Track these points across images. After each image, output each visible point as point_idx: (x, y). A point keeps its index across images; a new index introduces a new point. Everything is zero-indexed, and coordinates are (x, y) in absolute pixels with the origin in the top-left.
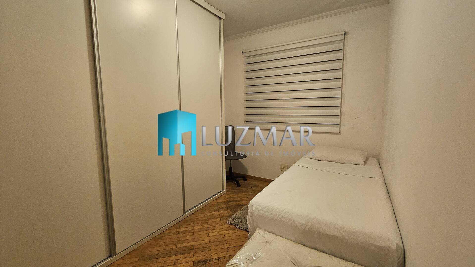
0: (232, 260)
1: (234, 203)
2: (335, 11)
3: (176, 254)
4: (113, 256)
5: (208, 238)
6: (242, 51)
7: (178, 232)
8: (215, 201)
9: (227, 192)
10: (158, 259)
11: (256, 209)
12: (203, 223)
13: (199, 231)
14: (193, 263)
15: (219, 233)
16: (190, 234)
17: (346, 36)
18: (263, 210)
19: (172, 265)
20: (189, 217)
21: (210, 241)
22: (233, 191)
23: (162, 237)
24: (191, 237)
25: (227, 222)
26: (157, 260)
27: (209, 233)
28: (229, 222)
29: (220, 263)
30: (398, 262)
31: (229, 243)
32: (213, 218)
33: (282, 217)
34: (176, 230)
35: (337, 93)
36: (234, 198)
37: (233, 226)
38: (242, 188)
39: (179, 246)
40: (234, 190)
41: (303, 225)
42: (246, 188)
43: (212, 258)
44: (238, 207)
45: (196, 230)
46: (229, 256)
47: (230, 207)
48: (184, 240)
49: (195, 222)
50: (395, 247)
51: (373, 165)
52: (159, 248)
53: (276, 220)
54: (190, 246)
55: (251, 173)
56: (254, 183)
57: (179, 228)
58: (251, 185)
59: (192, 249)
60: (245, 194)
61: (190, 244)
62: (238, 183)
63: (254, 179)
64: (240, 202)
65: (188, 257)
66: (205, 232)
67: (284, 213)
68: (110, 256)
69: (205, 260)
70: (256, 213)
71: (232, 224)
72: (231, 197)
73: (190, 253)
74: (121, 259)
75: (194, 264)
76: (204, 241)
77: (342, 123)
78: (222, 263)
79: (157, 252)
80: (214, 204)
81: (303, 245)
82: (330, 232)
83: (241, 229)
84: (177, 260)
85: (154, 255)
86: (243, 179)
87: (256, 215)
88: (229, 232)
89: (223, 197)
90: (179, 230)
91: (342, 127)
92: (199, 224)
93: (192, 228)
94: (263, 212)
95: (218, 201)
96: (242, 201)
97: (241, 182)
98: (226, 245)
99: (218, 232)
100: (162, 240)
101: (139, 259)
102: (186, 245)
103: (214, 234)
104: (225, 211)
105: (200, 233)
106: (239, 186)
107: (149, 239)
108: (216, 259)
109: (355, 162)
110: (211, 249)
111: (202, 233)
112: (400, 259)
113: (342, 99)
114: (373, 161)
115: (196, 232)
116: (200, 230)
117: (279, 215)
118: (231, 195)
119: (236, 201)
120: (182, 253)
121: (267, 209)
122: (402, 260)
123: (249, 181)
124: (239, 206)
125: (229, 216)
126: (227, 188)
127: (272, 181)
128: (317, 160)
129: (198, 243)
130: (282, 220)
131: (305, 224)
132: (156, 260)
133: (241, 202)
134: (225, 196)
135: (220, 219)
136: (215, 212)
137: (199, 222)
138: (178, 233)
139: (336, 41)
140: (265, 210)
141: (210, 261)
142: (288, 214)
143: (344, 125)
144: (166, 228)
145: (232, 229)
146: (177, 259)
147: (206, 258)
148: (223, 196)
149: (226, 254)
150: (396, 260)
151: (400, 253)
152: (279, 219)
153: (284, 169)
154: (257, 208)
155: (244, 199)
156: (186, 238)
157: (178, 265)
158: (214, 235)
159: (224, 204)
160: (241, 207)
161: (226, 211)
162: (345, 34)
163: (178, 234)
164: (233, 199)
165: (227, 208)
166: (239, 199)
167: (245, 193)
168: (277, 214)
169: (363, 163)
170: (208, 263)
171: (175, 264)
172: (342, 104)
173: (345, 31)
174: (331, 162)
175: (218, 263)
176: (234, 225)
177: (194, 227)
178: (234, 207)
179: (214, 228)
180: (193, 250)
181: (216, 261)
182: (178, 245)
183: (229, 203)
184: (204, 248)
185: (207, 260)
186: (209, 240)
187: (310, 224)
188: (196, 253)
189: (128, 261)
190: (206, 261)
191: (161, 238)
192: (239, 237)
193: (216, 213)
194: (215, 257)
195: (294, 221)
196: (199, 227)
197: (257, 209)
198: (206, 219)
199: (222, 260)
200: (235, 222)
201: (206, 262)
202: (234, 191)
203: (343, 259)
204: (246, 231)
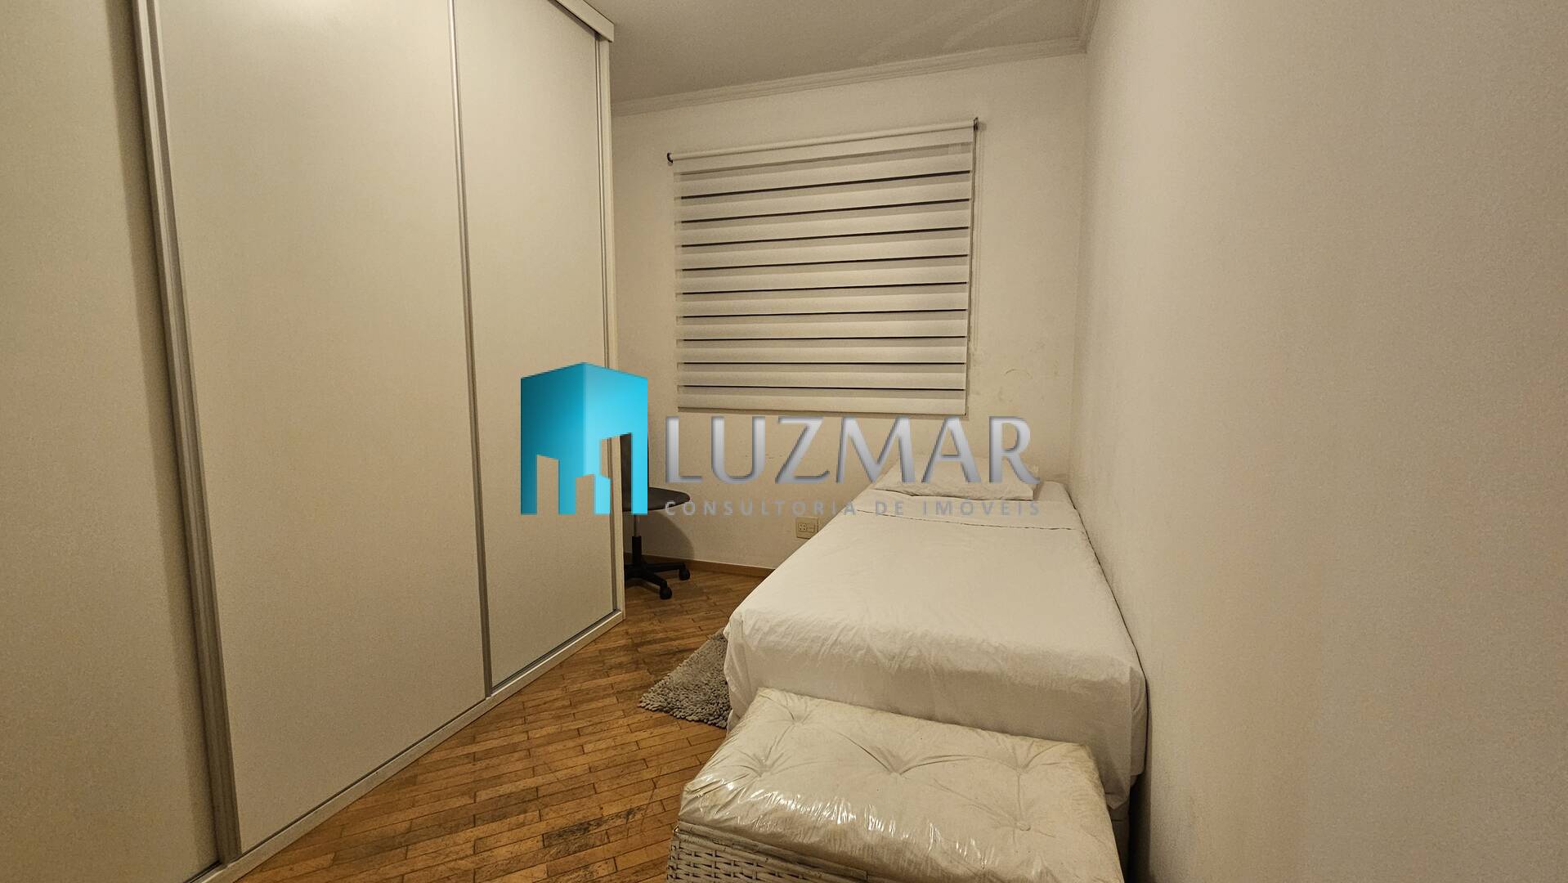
0: (701, 776)
1: (657, 647)
2: (947, 56)
3: (474, 822)
4: (229, 862)
5: (582, 760)
6: (668, 155)
7: (472, 756)
8: (592, 648)
9: (629, 618)
10: (410, 847)
11: (755, 630)
12: (559, 717)
13: (549, 744)
14: (540, 838)
15: (619, 740)
16: (516, 755)
17: (978, 133)
18: (776, 632)
19: (467, 856)
20: (508, 702)
21: (590, 768)
22: (649, 610)
23: (416, 776)
24: (520, 766)
25: (643, 705)
26: (407, 852)
27: (586, 743)
28: (647, 705)
29: (634, 824)
30: (1134, 717)
31: (654, 763)
32: (592, 700)
33: (835, 643)
34: (460, 751)
35: (959, 298)
36: (653, 631)
37: (663, 714)
38: (676, 600)
39: (483, 796)
40: (650, 608)
41: (894, 657)
42: (689, 600)
43: (605, 814)
44: (671, 658)
45: (539, 742)
46: (661, 800)
47: (646, 660)
48: (499, 777)
49: (530, 718)
50: (1126, 679)
51: (1054, 503)
52: (412, 813)
53: (817, 654)
54: (523, 790)
55: (701, 554)
56: (714, 583)
57: (473, 740)
58: (705, 591)
59: (531, 799)
60: (688, 617)
61: (521, 785)
62: (663, 585)
63: (714, 572)
64: (675, 643)
65: (523, 824)
66: (571, 744)
67: (841, 631)
68: (217, 863)
69: (581, 824)
70: (756, 643)
71: (660, 710)
72: (645, 630)
73: (525, 812)
74: (262, 867)
75: (545, 841)
76: (569, 770)
77: (972, 386)
78: (642, 824)
79: (406, 825)
80: (590, 655)
81: (896, 713)
82: (968, 664)
83: (690, 718)
84: (481, 839)
85: (394, 837)
86: (678, 573)
87: (753, 649)
88: (652, 733)
89: (616, 632)
90: (474, 748)
91: (972, 397)
92: (546, 722)
93: (523, 737)
94: (777, 636)
95: (601, 646)
96: (683, 638)
97: (673, 582)
98: (647, 770)
99: (614, 738)
100: (416, 787)
101: (334, 860)
102: (508, 791)
103: (602, 745)
104: (631, 674)
105: (551, 748)
106: (666, 594)
107: (362, 789)
108: (618, 816)
109: (1010, 492)
110: (598, 790)
111: (559, 746)
112: (1138, 708)
113: (972, 317)
114: (1055, 490)
115: (538, 746)
116: (550, 740)
117: (826, 640)
118: (643, 624)
119: (662, 640)
120: (499, 816)
121: (787, 626)
122: (1143, 711)
123: (696, 579)
124: (674, 654)
125: (646, 687)
126: (628, 603)
127: (770, 572)
128: (908, 493)
129: (550, 777)
130: (834, 652)
131: (901, 653)
132: (403, 850)
133: (677, 642)
134: (624, 628)
135: (615, 700)
136: (595, 679)
137: (545, 715)
138: (474, 758)
139: (955, 144)
140: (783, 629)
141: (599, 825)
142: (851, 633)
143: (978, 394)
144: (425, 746)
145: (659, 723)
146: (481, 835)
147: (584, 817)
148: (617, 629)
149: (652, 796)
150: (1130, 710)
151: (1138, 692)
152: (825, 651)
153: (807, 530)
154: (756, 627)
155: (688, 631)
156: (504, 769)
157: (489, 852)
158: (601, 747)
159: (622, 653)
160: (680, 656)
161: (635, 673)
162: (976, 127)
163: (474, 760)
164: (649, 637)
165: (636, 664)
166: (672, 634)
167: (688, 614)
168: (820, 637)
169: (1030, 494)
170: (594, 830)
171: (475, 853)
172: (972, 330)
173: (977, 118)
174: (948, 496)
175: (629, 825)
176: (666, 712)
177: (527, 732)
178: (657, 659)
179: (599, 726)
180: (536, 802)
181: (619, 822)
182: (477, 794)
183: (639, 649)
184: (575, 790)
185: (588, 824)
186: (587, 767)
187: (913, 653)
188: (546, 810)
189: (291, 869)
190: (586, 826)
191: (412, 781)
192: (687, 744)
193: (603, 682)
194: (614, 810)
195: (869, 650)
196: (544, 732)
197: (758, 630)
198: (567, 703)
199: (638, 816)
200: (669, 700)
201: (586, 830)
202: (652, 610)
203: (1003, 731)
204: (706, 723)
